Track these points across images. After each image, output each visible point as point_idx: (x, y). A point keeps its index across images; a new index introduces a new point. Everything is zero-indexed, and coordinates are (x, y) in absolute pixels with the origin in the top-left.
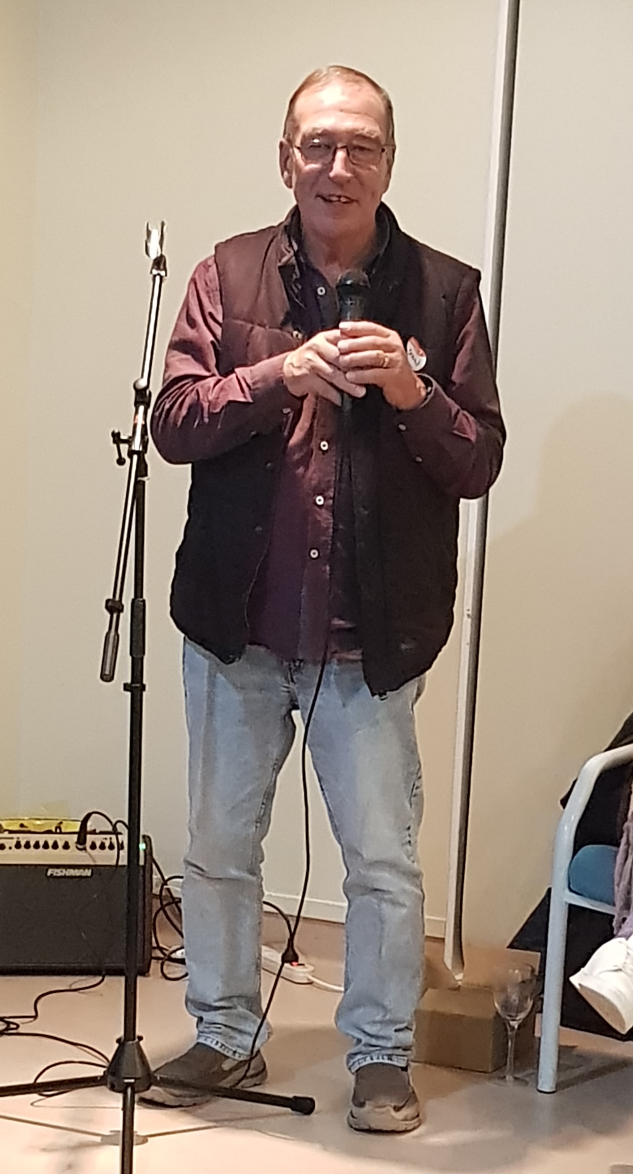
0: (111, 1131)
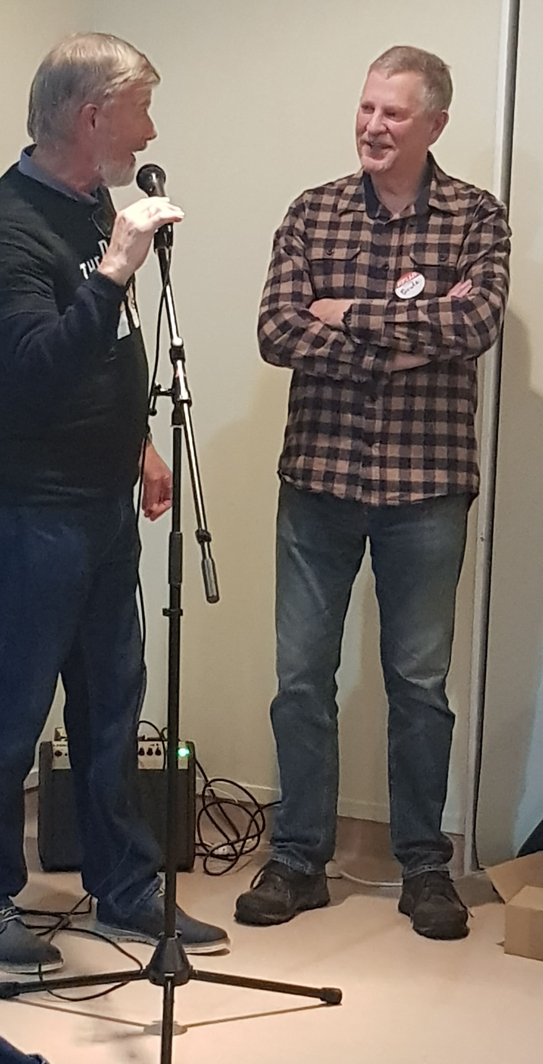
0: (154, 1022)
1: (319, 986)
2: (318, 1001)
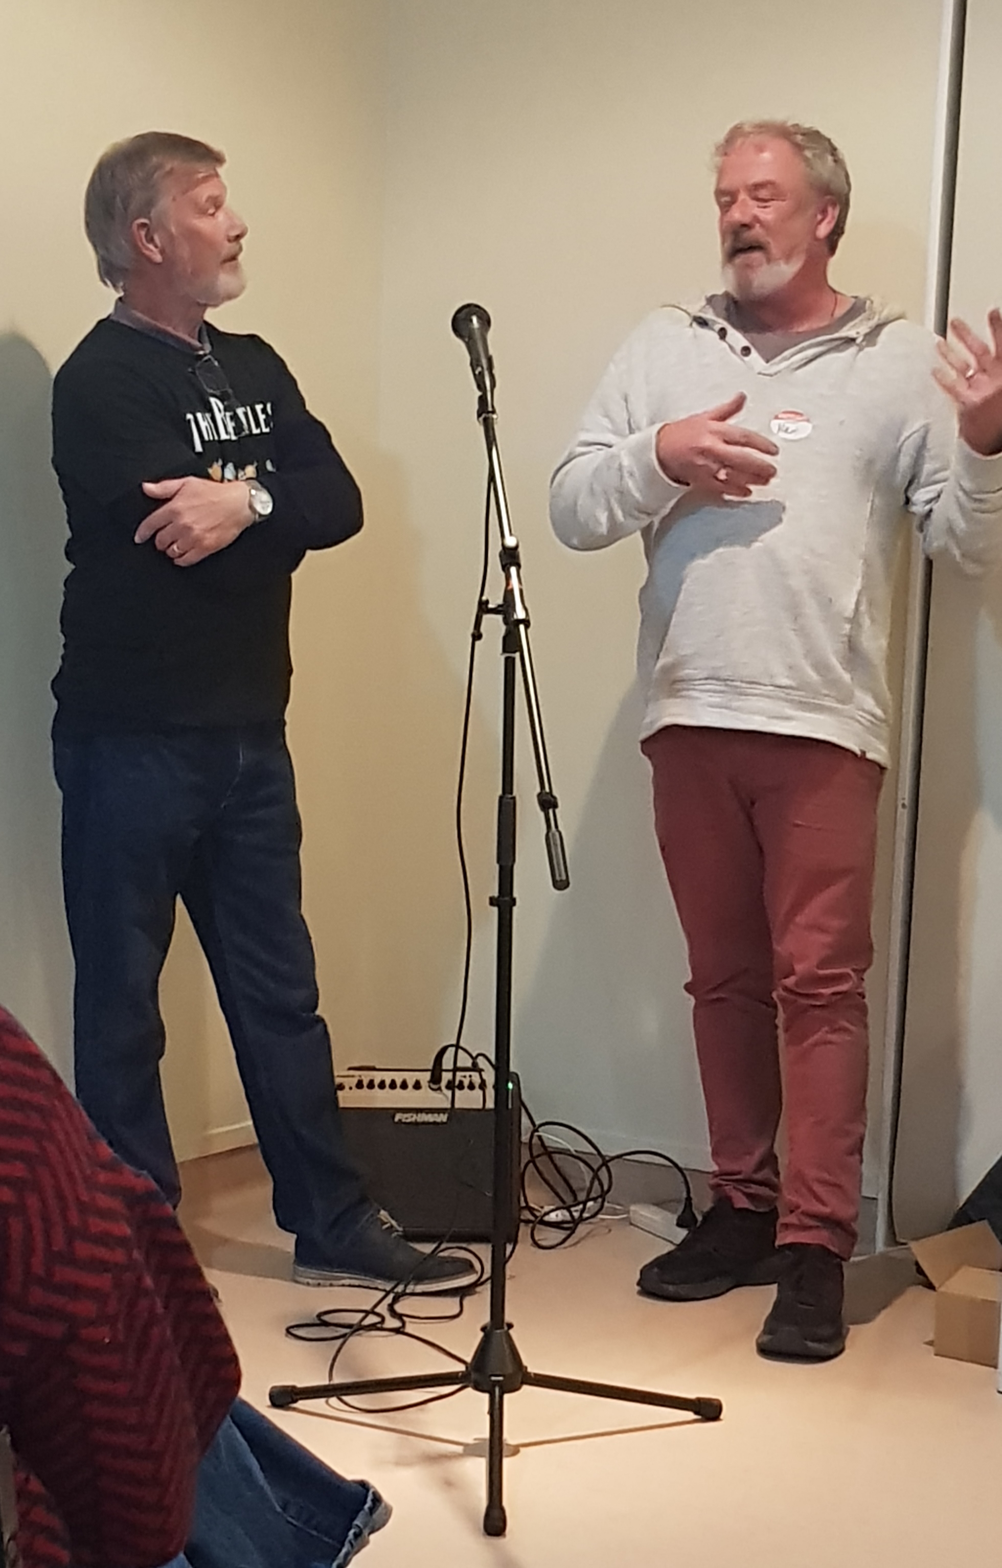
0: (475, 1439)
1: (692, 1396)
2: (690, 1415)
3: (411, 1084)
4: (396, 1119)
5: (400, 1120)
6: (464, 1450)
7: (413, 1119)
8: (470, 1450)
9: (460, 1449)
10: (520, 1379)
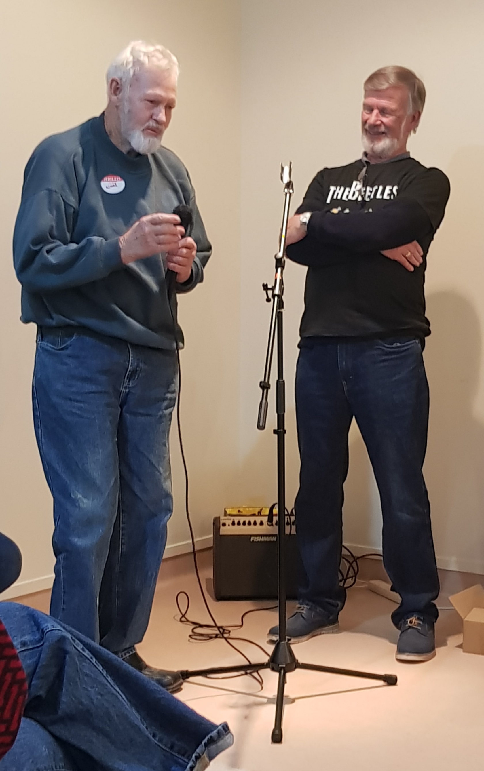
0: (272, 695)
1: (382, 673)
2: (383, 683)
3: (258, 522)
4: (252, 540)
5: (253, 541)
6: (268, 701)
7: (260, 540)
8: (270, 701)
9: (265, 700)
10: (294, 667)
